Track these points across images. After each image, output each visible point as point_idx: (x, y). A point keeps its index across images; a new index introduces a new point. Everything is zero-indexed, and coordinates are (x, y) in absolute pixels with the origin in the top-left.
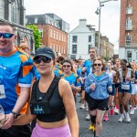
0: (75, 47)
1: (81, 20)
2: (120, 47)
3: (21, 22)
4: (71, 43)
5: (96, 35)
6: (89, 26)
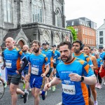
0: (101, 39)
4: (98, 37)
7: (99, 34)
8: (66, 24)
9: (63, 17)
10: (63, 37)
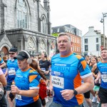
1: (90, 28)
3: (49, 33)
6: (96, 31)
7: (84, 41)
8: (51, 31)
9: (49, 24)
10: (48, 43)
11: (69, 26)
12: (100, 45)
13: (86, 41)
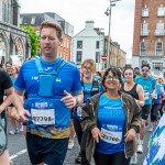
1: (87, 22)
2: (134, 55)
4: (74, 50)
5: (106, 40)
7: (76, 45)
10: (12, 41)
11: (52, 15)
12: (102, 53)
13: (80, 44)
